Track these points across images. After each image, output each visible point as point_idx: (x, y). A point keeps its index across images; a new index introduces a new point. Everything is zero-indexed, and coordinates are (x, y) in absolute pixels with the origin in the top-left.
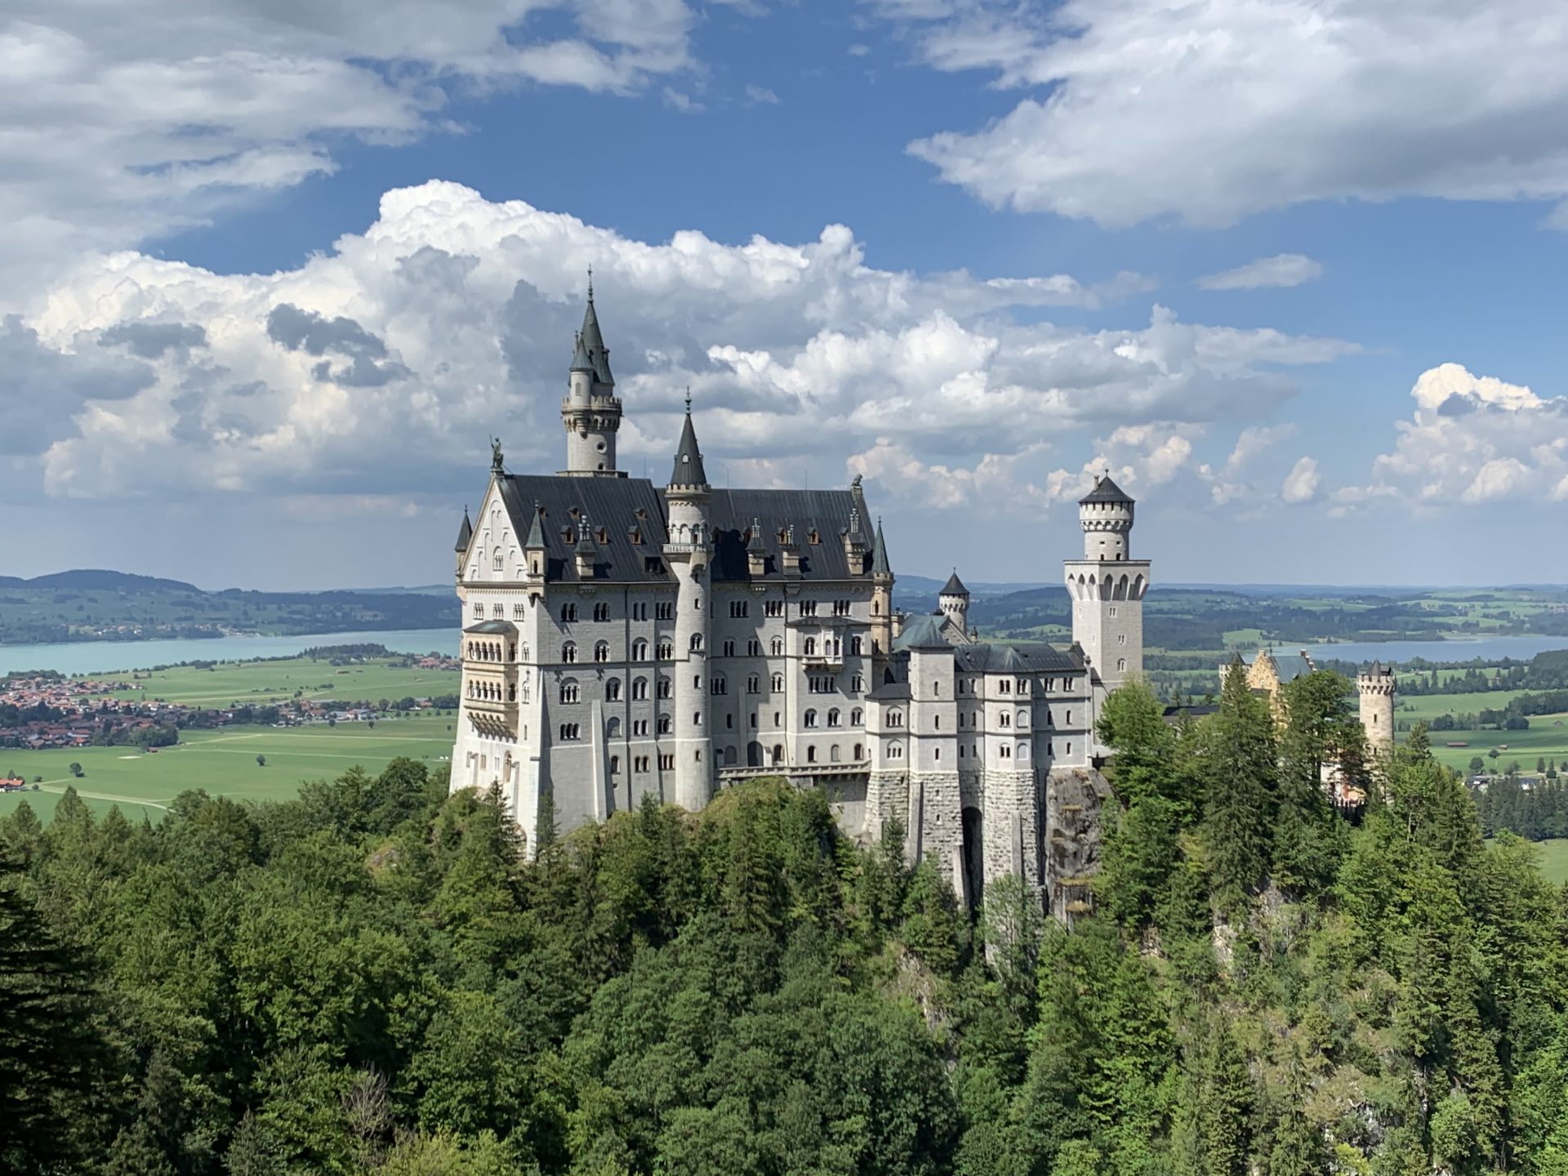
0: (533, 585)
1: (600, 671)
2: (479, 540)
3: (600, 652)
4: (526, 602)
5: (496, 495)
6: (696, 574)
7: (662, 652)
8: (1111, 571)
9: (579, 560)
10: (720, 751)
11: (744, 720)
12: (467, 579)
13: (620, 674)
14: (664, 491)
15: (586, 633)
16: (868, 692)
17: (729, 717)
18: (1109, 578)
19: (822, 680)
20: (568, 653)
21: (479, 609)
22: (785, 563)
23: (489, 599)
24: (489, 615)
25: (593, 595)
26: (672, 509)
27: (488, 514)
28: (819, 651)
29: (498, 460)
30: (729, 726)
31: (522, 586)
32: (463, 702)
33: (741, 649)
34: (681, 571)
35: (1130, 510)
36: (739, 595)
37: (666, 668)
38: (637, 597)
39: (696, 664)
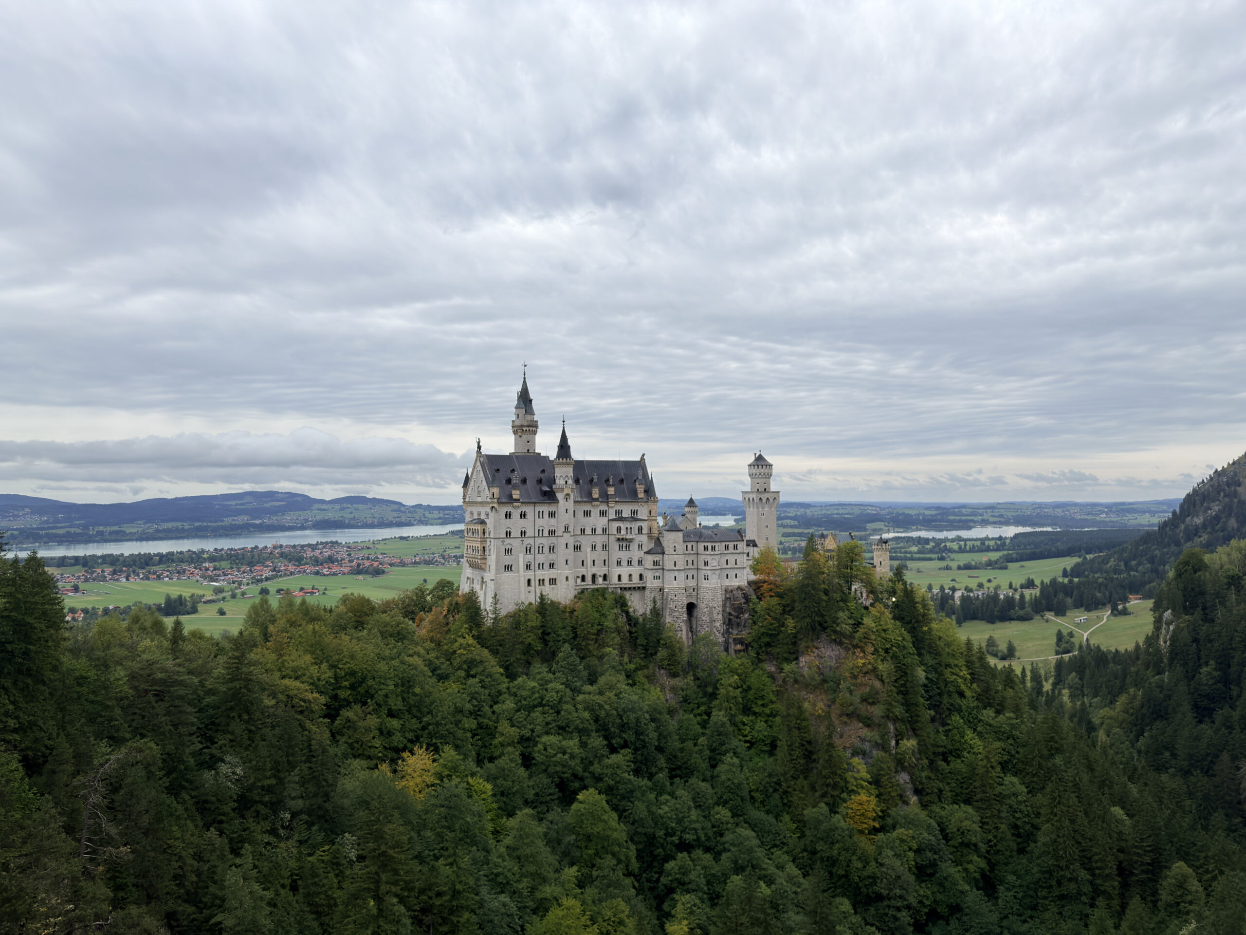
0: (492, 502)
1: (522, 541)
2: (472, 484)
3: (523, 533)
4: (489, 511)
5: (478, 464)
6: (568, 497)
7: (552, 533)
8: (761, 496)
9: (513, 492)
10: (578, 577)
11: (589, 562)
12: (467, 500)
13: (531, 541)
14: (553, 461)
15: (516, 524)
16: (646, 550)
17: (583, 561)
18: (761, 499)
19: (625, 545)
20: (508, 534)
21: (472, 513)
22: (609, 493)
23: (475, 510)
24: (475, 517)
25: (518, 507)
26: (556, 469)
27: (475, 472)
28: (623, 532)
29: (479, 447)
30: (583, 565)
31: (488, 503)
32: (465, 554)
33: (588, 531)
34: (560, 496)
35: (771, 469)
36: (587, 507)
37: (553, 540)
38: (540, 508)
39: (568, 538)
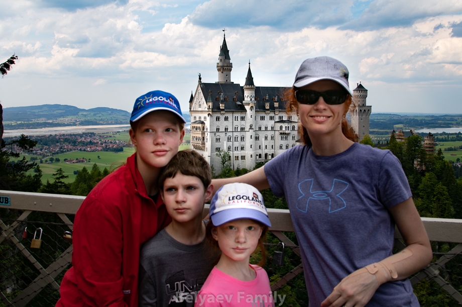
0: (209, 111)
1: (226, 134)
2: (195, 100)
3: (226, 129)
4: (206, 115)
5: (200, 88)
6: (251, 108)
7: (243, 129)
8: (361, 109)
9: (221, 105)
10: (257, 155)
11: (264, 147)
12: (192, 110)
13: (231, 134)
14: (243, 87)
15: (222, 124)
16: (297, 140)
17: (260, 146)
18: (361, 110)
19: (284, 136)
20: (218, 130)
21: (195, 118)
22: (275, 106)
23: (198, 115)
24: (198, 119)
25: (224, 114)
26: (245, 92)
27: (197, 93)
28: (284, 129)
29: (200, 79)
30: (260, 148)
31: (206, 111)
32: (191, 141)
33: (263, 128)
34: (247, 108)
35: (367, 93)
36: (263, 114)
37: (243, 133)
38: (236, 115)
39: (251, 132)
